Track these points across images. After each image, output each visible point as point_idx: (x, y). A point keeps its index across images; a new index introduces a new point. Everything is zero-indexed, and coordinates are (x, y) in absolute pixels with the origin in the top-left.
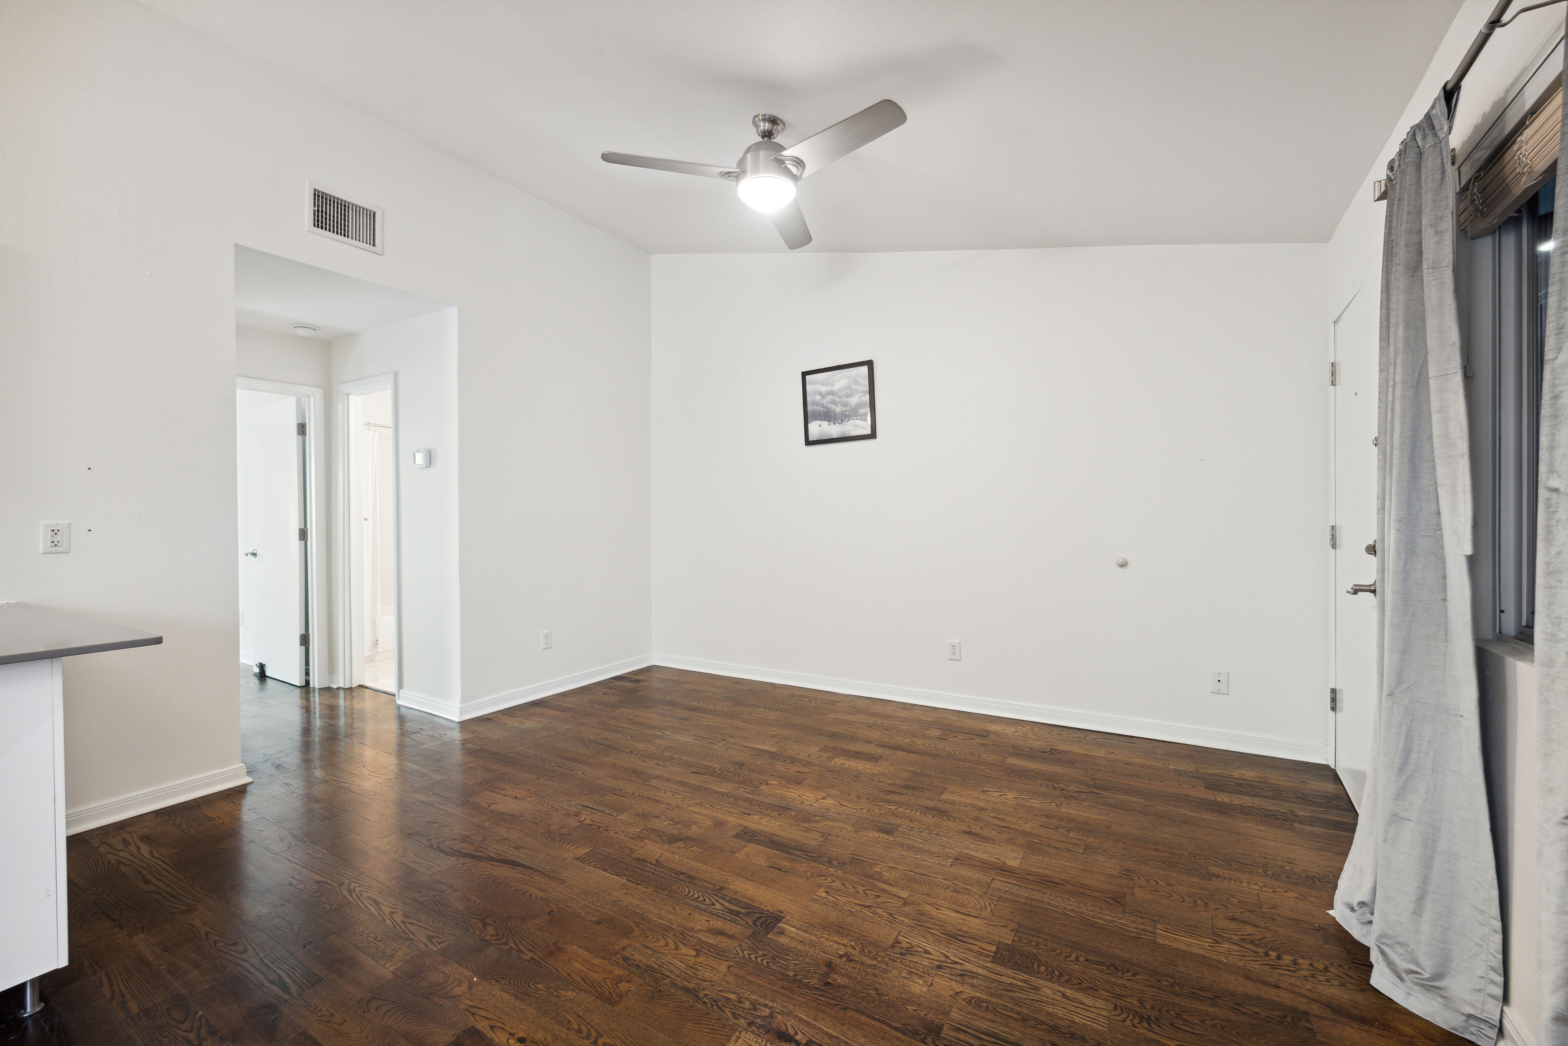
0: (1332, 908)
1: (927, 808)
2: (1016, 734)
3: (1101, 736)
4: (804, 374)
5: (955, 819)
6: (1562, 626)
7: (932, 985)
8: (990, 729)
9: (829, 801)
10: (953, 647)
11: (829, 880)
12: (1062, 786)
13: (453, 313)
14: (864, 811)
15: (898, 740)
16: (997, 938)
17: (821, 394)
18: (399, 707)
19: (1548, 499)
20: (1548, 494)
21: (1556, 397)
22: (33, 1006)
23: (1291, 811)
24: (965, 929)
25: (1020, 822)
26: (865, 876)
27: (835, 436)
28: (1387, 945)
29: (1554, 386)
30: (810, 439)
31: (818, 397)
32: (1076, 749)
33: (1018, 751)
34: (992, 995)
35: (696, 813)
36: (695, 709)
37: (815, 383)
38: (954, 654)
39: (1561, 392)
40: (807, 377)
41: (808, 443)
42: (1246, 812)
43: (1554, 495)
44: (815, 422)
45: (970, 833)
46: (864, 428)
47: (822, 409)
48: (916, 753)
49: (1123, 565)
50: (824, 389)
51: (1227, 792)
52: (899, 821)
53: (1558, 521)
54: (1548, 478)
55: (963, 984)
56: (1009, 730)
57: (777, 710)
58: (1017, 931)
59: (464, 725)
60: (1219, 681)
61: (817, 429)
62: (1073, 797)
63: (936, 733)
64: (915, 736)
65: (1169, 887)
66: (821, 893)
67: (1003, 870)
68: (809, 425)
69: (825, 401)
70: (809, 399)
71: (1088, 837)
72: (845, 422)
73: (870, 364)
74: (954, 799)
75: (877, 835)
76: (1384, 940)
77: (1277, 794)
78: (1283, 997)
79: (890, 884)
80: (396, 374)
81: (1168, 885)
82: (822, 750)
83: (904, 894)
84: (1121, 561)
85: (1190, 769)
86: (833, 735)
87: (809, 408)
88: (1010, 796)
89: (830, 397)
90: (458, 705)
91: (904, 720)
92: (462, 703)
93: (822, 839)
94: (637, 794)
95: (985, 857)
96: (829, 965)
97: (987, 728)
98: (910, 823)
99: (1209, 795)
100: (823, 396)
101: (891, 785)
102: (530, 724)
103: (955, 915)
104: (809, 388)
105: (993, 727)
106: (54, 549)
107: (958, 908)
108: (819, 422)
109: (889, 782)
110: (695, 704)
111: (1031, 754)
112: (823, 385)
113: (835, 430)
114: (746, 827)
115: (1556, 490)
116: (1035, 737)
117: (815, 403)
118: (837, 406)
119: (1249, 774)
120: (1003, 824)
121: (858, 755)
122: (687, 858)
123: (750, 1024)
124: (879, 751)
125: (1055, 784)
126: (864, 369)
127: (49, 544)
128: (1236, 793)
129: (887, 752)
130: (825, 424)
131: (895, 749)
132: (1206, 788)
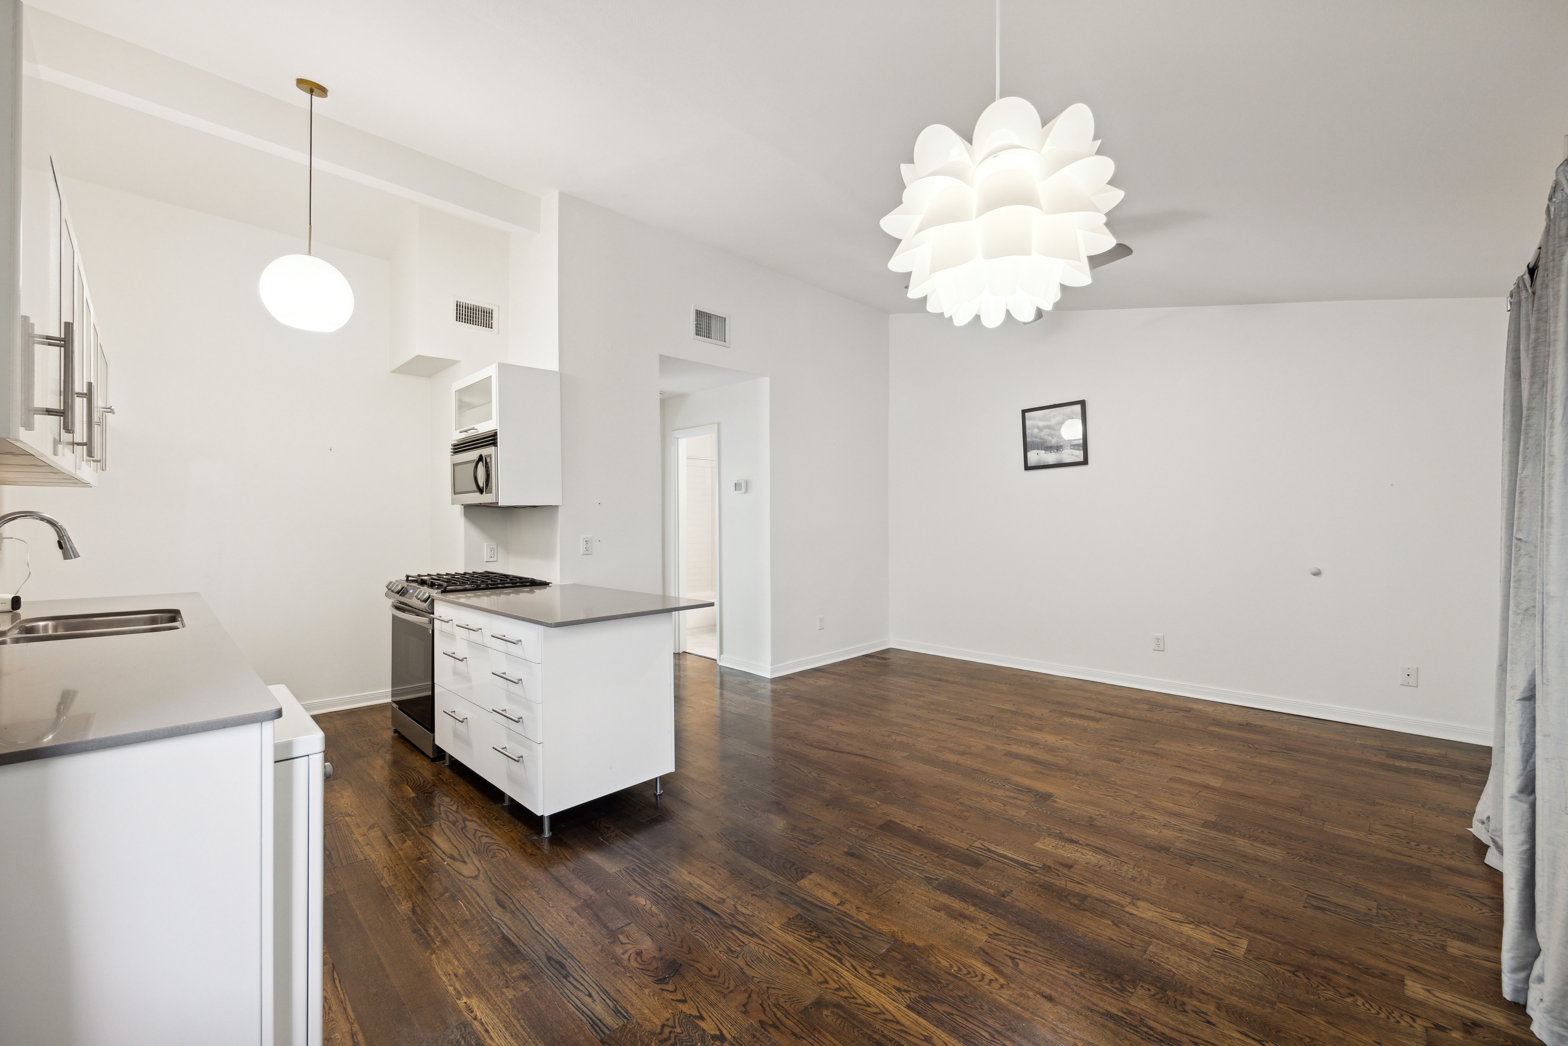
0: (1471, 827)
1: (1143, 751)
2: (1216, 711)
3: (1294, 717)
4: (1024, 412)
5: (1167, 759)
6: (1520, 607)
7: (1160, 832)
8: (1192, 707)
9: (1065, 742)
10: (1158, 639)
11: (1079, 781)
12: (1257, 747)
13: (766, 381)
14: (1095, 749)
15: (1113, 709)
16: (1204, 818)
17: (1038, 428)
18: (721, 667)
19: (1516, 544)
20: (1516, 542)
21: (1521, 493)
22: (660, 791)
23: (1462, 776)
24: (1181, 812)
25: (1220, 764)
26: (1104, 782)
27: (1051, 463)
28: (1497, 836)
29: (1521, 487)
30: (1029, 465)
31: (1036, 431)
32: (1270, 724)
33: (1216, 722)
34: (1202, 840)
35: (970, 741)
36: (940, 680)
37: (1033, 419)
38: (1158, 645)
39: (1524, 490)
40: (1027, 414)
41: (1027, 468)
42: (1418, 773)
43: (1519, 542)
44: (1033, 451)
45: (1180, 767)
46: (1077, 456)
47: (1040, 440)
48: (1129, 718)
49: (1317, 574)
50: (1041, 424)
51: (1407, 760)
52: (1123, 757)
53: (1520, 555)
54: (1516, 534)
55: (1182, 834)
56: (1210, 709)
57: (1006, 684)
58: (1219, 816)
59: (774, 681)
60: (1408, 675)
61: (1034, 457)
62: (1264, 753)
63: (1145, 707)
64: (1127, 708)
65: (1339, 807)
66: (1075, 787)
67: (1208, 787)
68: (1028, 453)
69: (1042, 434)
70: (1028, 432)
71: (1276, 776)
72: (1060, 451)
73: (1083, 403)
74: (1166, 747)
75: (1108, 762)
76: (1495, 833)
77: (1455, 765)
78: (1414, 861)
79: (1124, 787)
80: (719, 424)
81: (1339, 805)
82: (1051, 711)
83: (1135, 793)
84: (1314, 570)
85: (1376, 744)
86: (1058, 703)
87: (1028, 439)
88: (1212, 749)
89: (1046, 431)
90: (769, 666)
91: (1116, 697)
92: (772, 665)
93: (1068, 761)
94: (923, 728)
95: (1192, 780)
96: (1091, 817)
97: (1189, 706)
98: (1132, 758)
99: (1390, 761)
100: (1040, 429)
101: (1112, 736)
102: (822, 682)
103: (1173, 805)
104: (1028, 423)
105: (1195, 706)
106: (586, 552)
107: (1175, 803)
108: (1036, 451)
109: (1111, 734)
110: (938, 676)
111: (1230, 725)
112: (1040, 420)
113: (1051, 458)
114: (1010, 751)
115: (1520, 540)
116: (1233, 715)
117: (1032, 435)
118: (1053, 438)
119: (1431, 751)
120: (1206, 764)
121: (1081, 717)
122: (976, 763)
123: (1049, 835)
124: (1098, 715)
125: (1250, 745)
126: (1078, 408)
127: (585, 549)
128: (1414, 762)
129: (1104, 716)
130: (1042, 452)
131: (1111, 715)
132: (1386, 757)
